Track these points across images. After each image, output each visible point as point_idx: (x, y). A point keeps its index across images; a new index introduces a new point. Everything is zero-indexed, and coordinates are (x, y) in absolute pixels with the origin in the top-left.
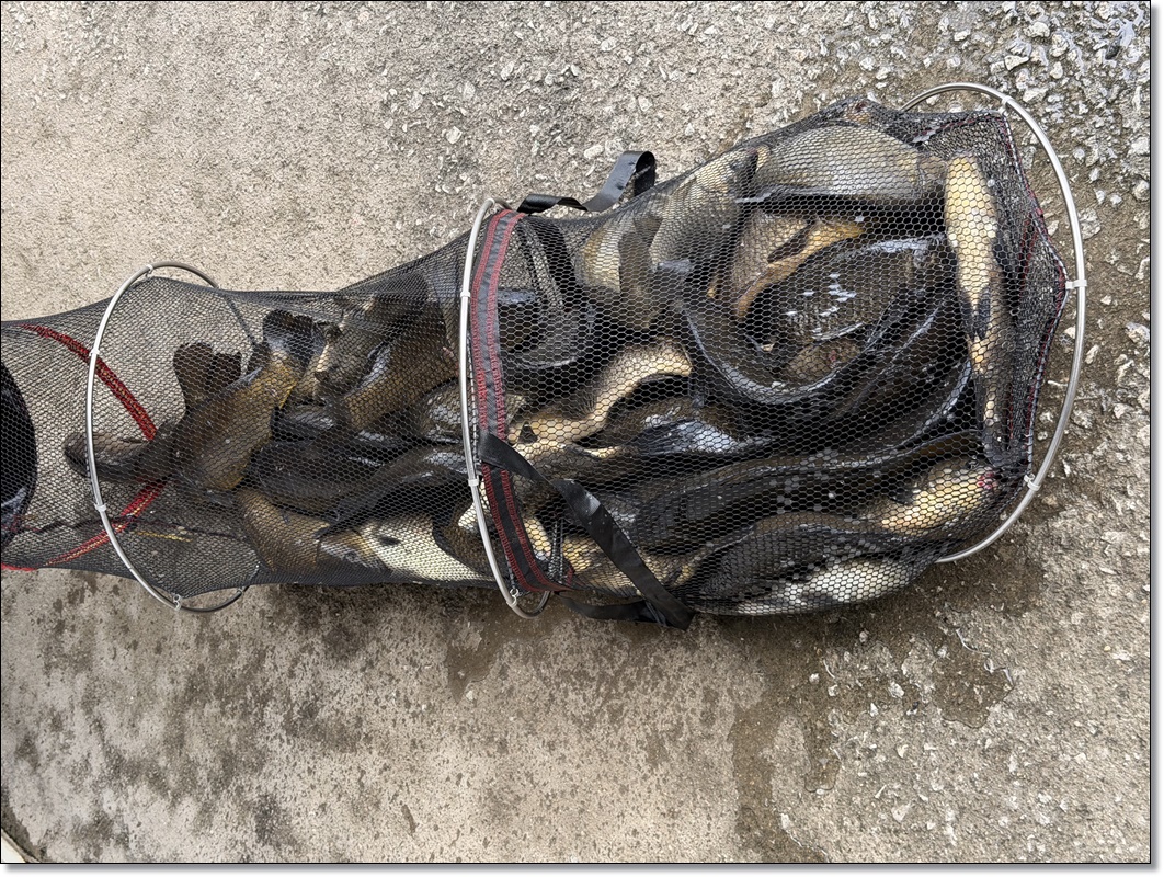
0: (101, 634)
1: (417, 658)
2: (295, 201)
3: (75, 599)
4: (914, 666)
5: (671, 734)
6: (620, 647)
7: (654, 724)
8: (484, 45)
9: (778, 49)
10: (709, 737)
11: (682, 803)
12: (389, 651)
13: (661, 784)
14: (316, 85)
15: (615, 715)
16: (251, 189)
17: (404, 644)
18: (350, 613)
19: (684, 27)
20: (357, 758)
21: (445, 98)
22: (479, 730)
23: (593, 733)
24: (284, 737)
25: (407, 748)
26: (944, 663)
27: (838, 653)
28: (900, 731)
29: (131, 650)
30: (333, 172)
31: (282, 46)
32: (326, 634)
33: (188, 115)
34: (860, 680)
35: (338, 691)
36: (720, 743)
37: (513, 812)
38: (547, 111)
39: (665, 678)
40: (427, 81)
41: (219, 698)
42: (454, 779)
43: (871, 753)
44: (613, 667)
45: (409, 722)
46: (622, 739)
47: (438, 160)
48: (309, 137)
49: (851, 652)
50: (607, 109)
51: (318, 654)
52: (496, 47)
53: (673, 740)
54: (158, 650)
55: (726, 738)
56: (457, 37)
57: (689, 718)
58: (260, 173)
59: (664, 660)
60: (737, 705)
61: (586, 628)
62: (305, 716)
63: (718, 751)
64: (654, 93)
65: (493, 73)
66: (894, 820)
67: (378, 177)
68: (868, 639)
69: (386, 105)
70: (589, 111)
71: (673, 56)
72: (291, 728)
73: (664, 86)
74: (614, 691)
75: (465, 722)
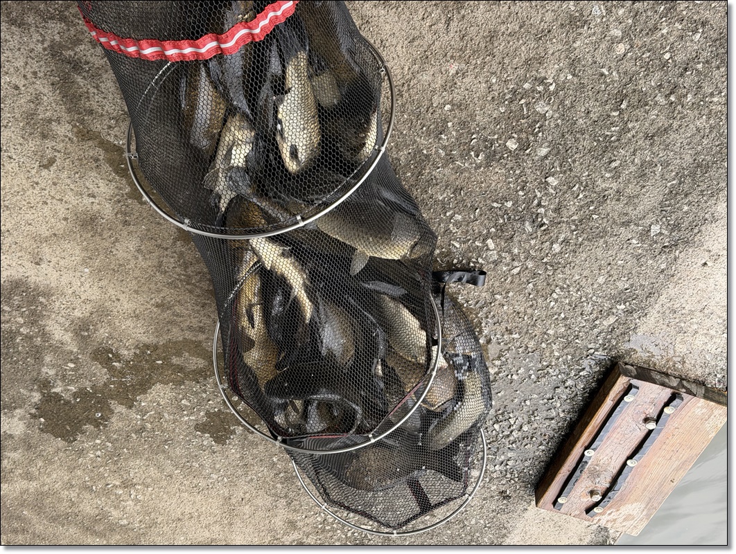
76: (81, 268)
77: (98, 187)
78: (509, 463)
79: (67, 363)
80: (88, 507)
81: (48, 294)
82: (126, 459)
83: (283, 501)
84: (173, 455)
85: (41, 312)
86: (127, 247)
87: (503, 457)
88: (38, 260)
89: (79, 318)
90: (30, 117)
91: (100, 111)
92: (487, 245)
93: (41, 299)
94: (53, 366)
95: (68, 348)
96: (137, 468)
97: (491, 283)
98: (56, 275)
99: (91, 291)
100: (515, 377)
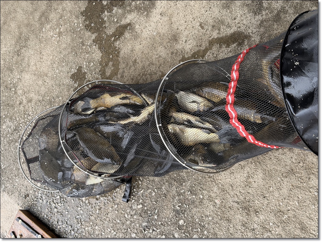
76: (156, 31)
77: (189, 45)
78: (41, 200)
79: (117, 19)
80: (53, 16)
81: (147, 16)
82: (71, 35)
83: (41, 99)
84: (70, 55)
85: (140, 12)
86: (162, 52)
87: (44, 198)
88: (162, 14)
89: (135, 27)
90: (222, 22)
91: (220, 51)
92: (139, 205)
93: (146, 13)
94: (116, 12)
95: (123, 20)
96: (67, 39)
97: (123, 204)
98: (155, 20)
99: (146, 34)
100: (79, 208)
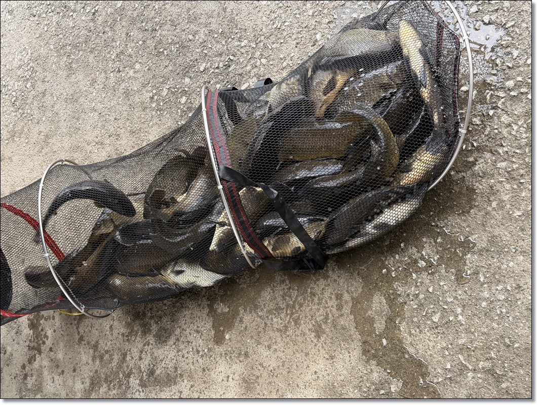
0: (46, 373)
1: (199, 329)
2: (116, 149)
3: (31, 361)
4: (428, 251)
5: (324, 320)
6: (293, 290)
7: (316, 319)
8: (191, 60)
9: (316, 21)
10: (342, 315)
11: (335, 351)
12: (185, 331)
13: (324, 345)
14: (120, 100)
15: (297, 322)
16: (96, 151)
17: (192, 325)
18: (165, 320)
19: (275, 26)
20: (177, 387)
21: (177, 87)
22: (234, 351)
23: (288, 333)
24: (141, 390)
25: (201, 373)
26: (441, 245)
27: (393, 256)
28: (428, 281)
29: (61, 375)
30: (132, 132)
31: (103, 89)
32: (154, 333)
33: (64, 130)
34: (405, 265)
35: (164, 358)
36: (348, 316)
37: (256, 385)
38: (223, 77)
39: (317, 296)
40: (168, 83)
41: (106, 383)
42: (225, 379)
43: (417, 295)
44: (291, 300)
45: (200, 360)
46: (302, 331)
47: (178, 112)
48: (120, 121)
49: (399, 255)
50: (248, 68)
51: (152, 344)
52: (197, 60)
53: (326, 323)
54: (74, 371)
55: (349, 313)
56: (179, 61)
57: (331, 310)
58: (99, 143)
59: (314, 288)
60: (351, 296)
61: (276, 287)
62: (149, 376)
63: (347, 321)
64: (267, 56)
65: (197, 70)
66: (434, 322)
67: (152, 127)
68: (405, 246)
69: (152, 98)
70: (240, 71)
71: (273, 39)
72: (143, 384)
73: (271, 51)
74: (294, 311)
75: (226, 350)
